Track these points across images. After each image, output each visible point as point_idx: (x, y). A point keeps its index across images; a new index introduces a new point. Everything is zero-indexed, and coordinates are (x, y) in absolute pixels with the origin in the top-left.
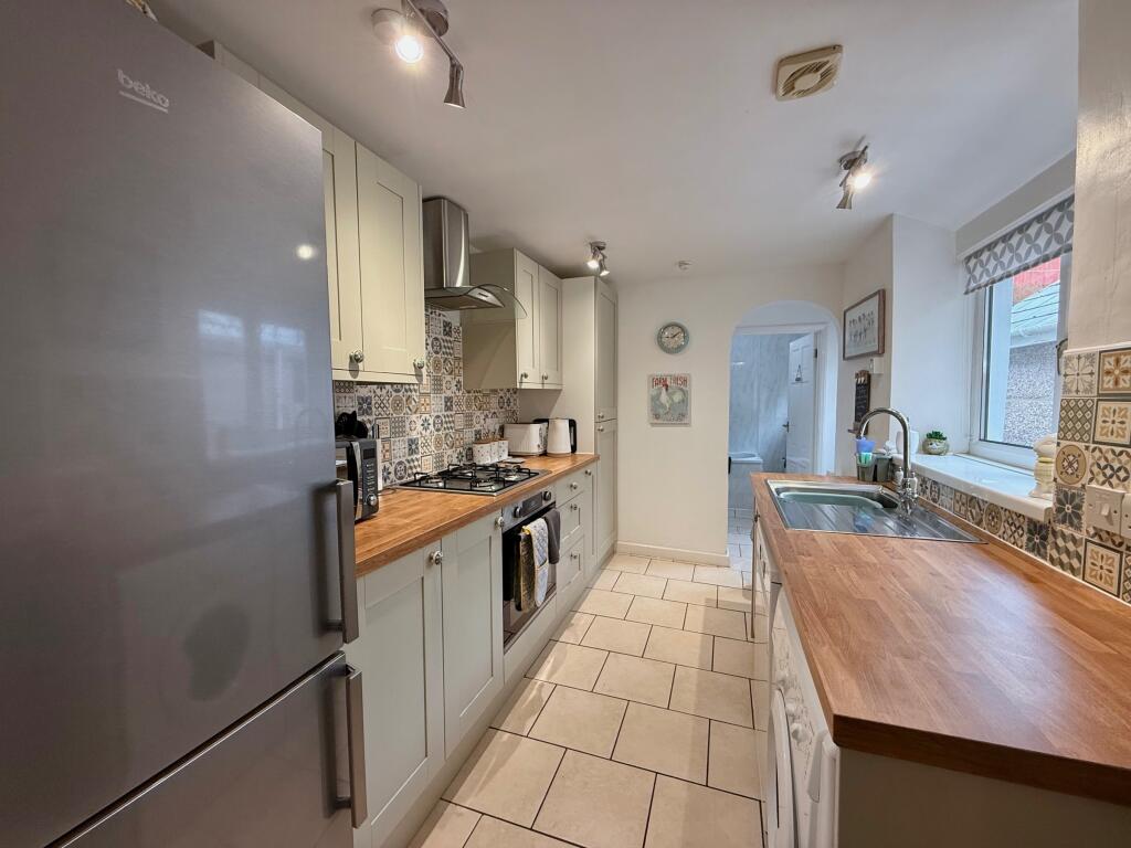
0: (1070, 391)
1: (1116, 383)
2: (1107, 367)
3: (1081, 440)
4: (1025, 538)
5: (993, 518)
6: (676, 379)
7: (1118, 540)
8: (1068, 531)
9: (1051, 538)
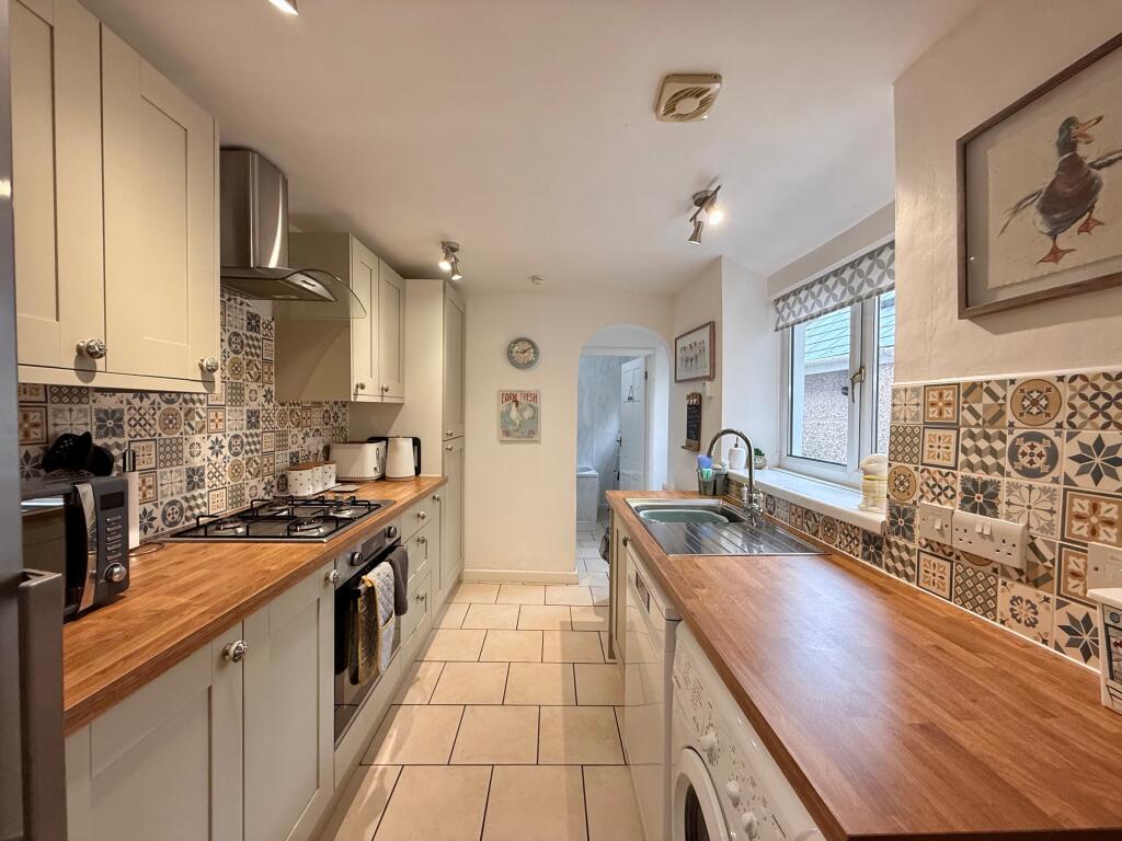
0: (898, 419)
1: (941, 413)
2: (932, 399)
3: (911, 462)
4: (860, 547)
5: (829, 530)
6: (526, 395)
7: (948, 551)
8: (902, 542)
9: (885, 547)
